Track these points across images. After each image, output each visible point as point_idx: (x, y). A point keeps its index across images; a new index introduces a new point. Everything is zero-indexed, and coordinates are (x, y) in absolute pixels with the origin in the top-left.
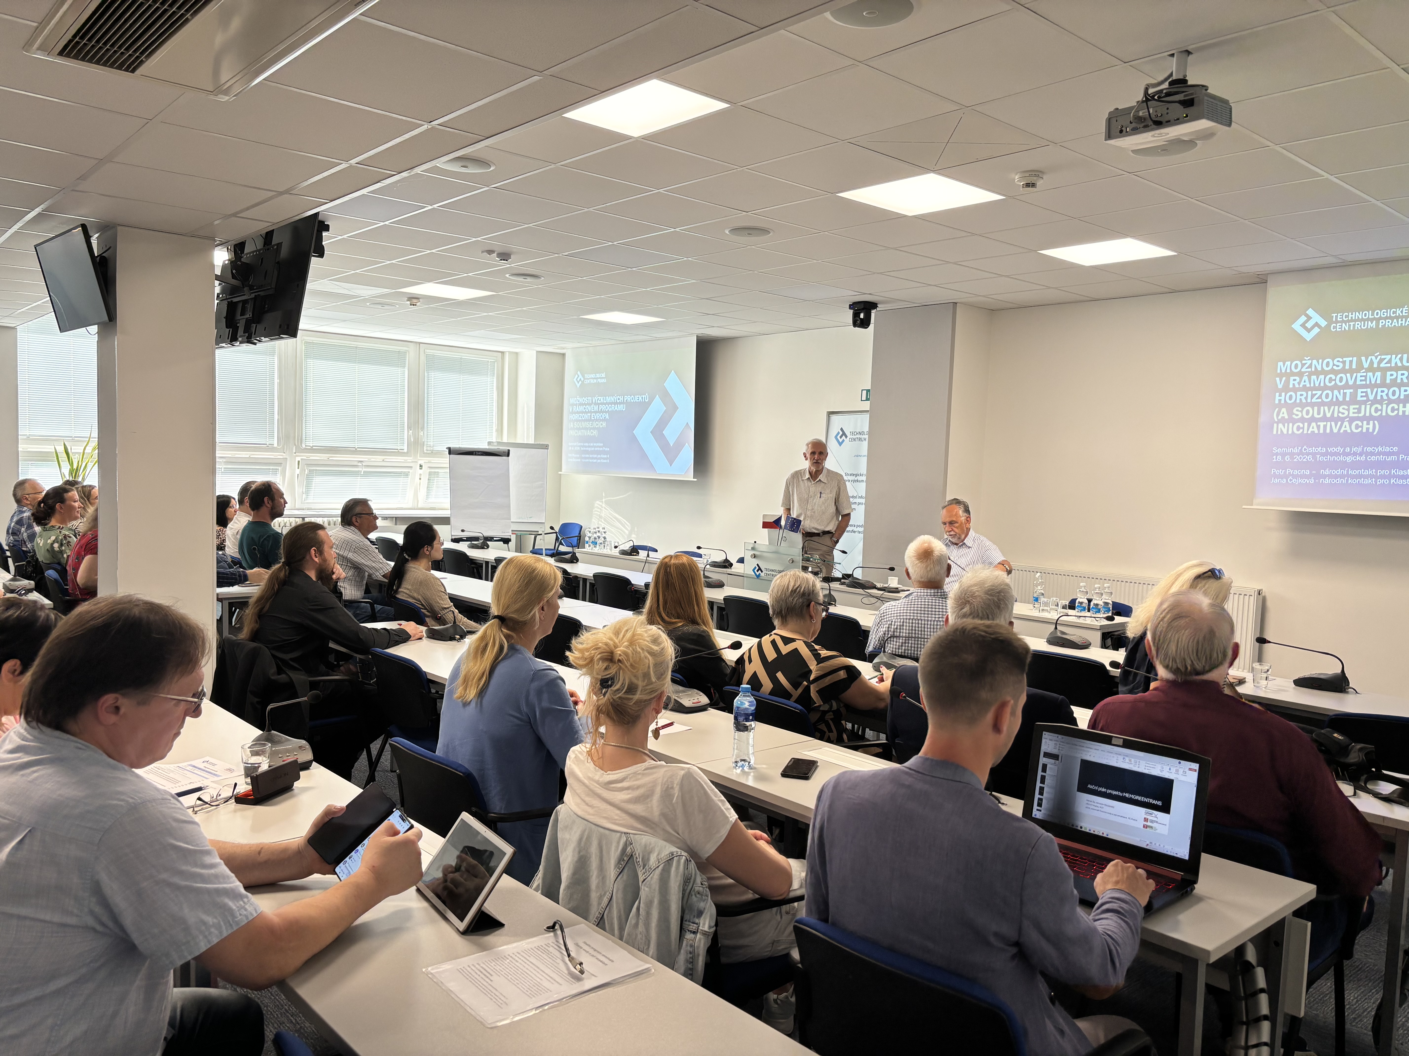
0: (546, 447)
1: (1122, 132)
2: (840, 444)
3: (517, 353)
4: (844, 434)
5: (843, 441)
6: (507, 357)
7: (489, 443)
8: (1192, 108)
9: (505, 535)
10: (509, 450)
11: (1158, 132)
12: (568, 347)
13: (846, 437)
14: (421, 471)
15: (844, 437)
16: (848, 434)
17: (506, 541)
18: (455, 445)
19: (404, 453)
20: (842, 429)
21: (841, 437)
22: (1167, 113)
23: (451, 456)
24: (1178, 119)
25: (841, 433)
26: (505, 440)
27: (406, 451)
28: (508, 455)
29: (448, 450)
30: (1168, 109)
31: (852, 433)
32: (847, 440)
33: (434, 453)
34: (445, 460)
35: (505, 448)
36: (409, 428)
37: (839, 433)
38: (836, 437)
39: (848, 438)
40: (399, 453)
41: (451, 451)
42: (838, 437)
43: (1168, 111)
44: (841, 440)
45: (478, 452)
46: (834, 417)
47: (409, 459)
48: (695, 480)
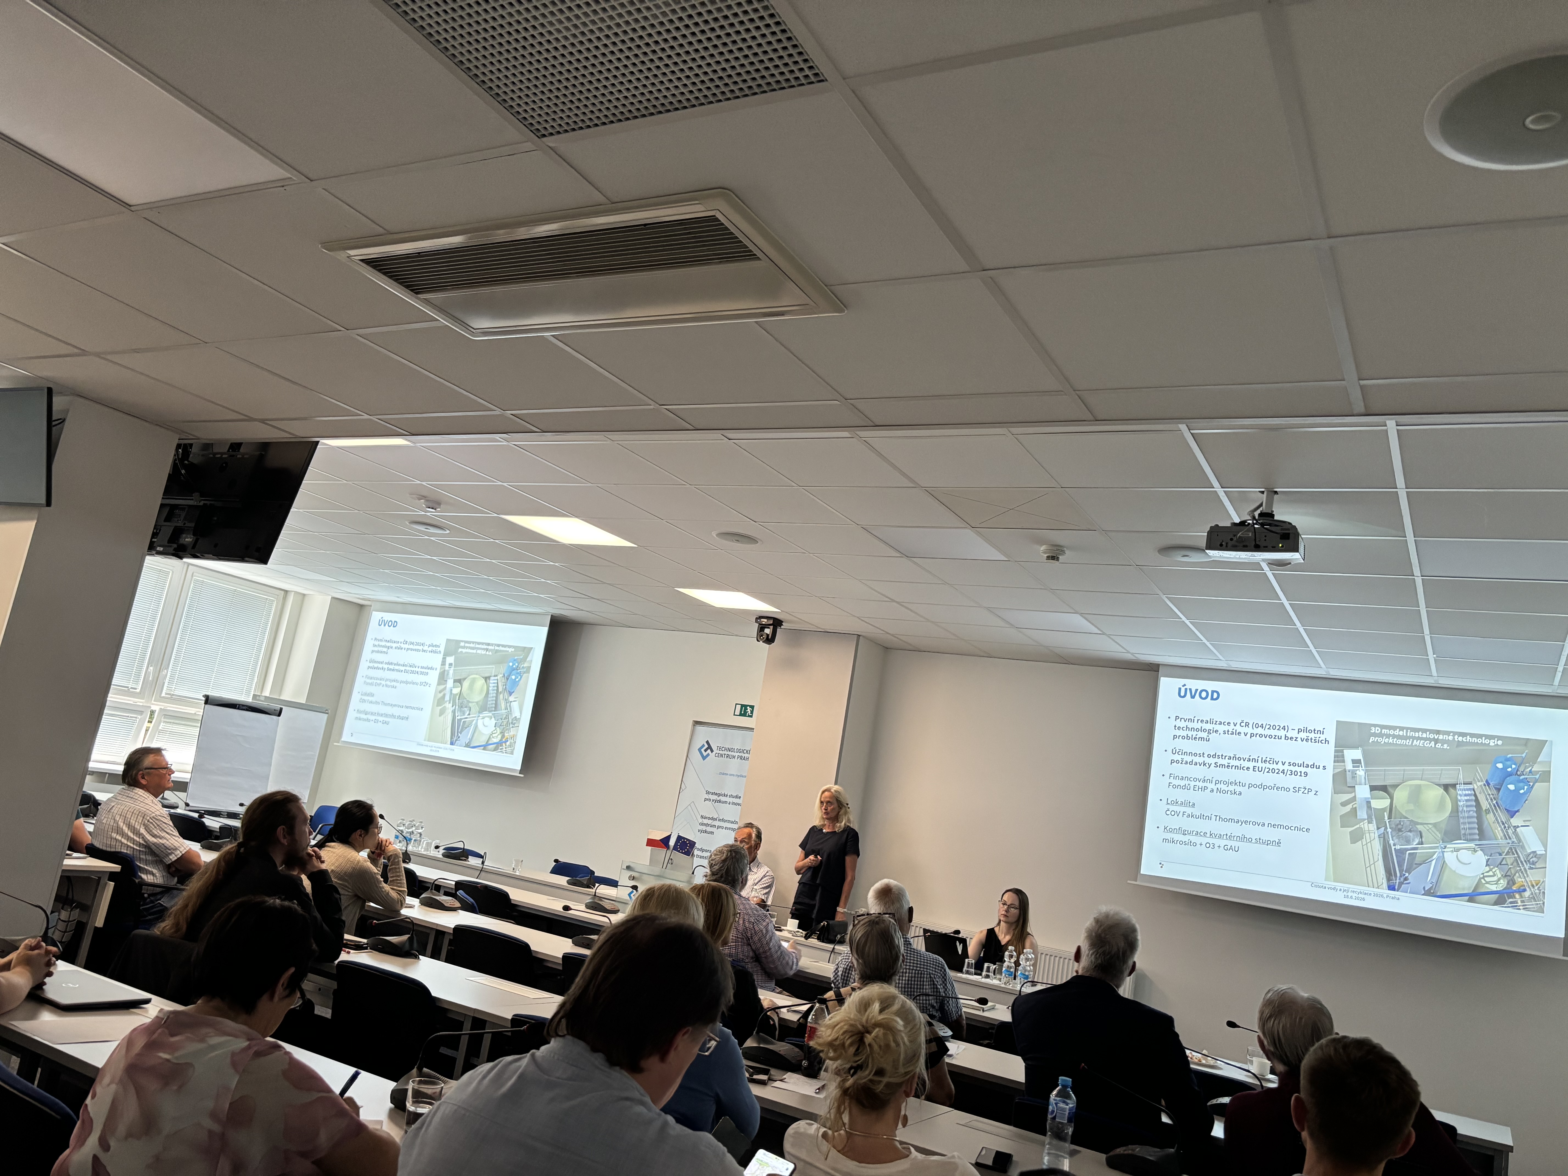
2: (704, 758)
4: (710, 747)
5: (708, 755)
13: (712, 751)
15: (709, 751)
20: (707, 742)
21: (706, 751)
25: (706, 746)
32: (712, 755)
38: (700, 750)
42: (703, 750)
44: (705, 754)
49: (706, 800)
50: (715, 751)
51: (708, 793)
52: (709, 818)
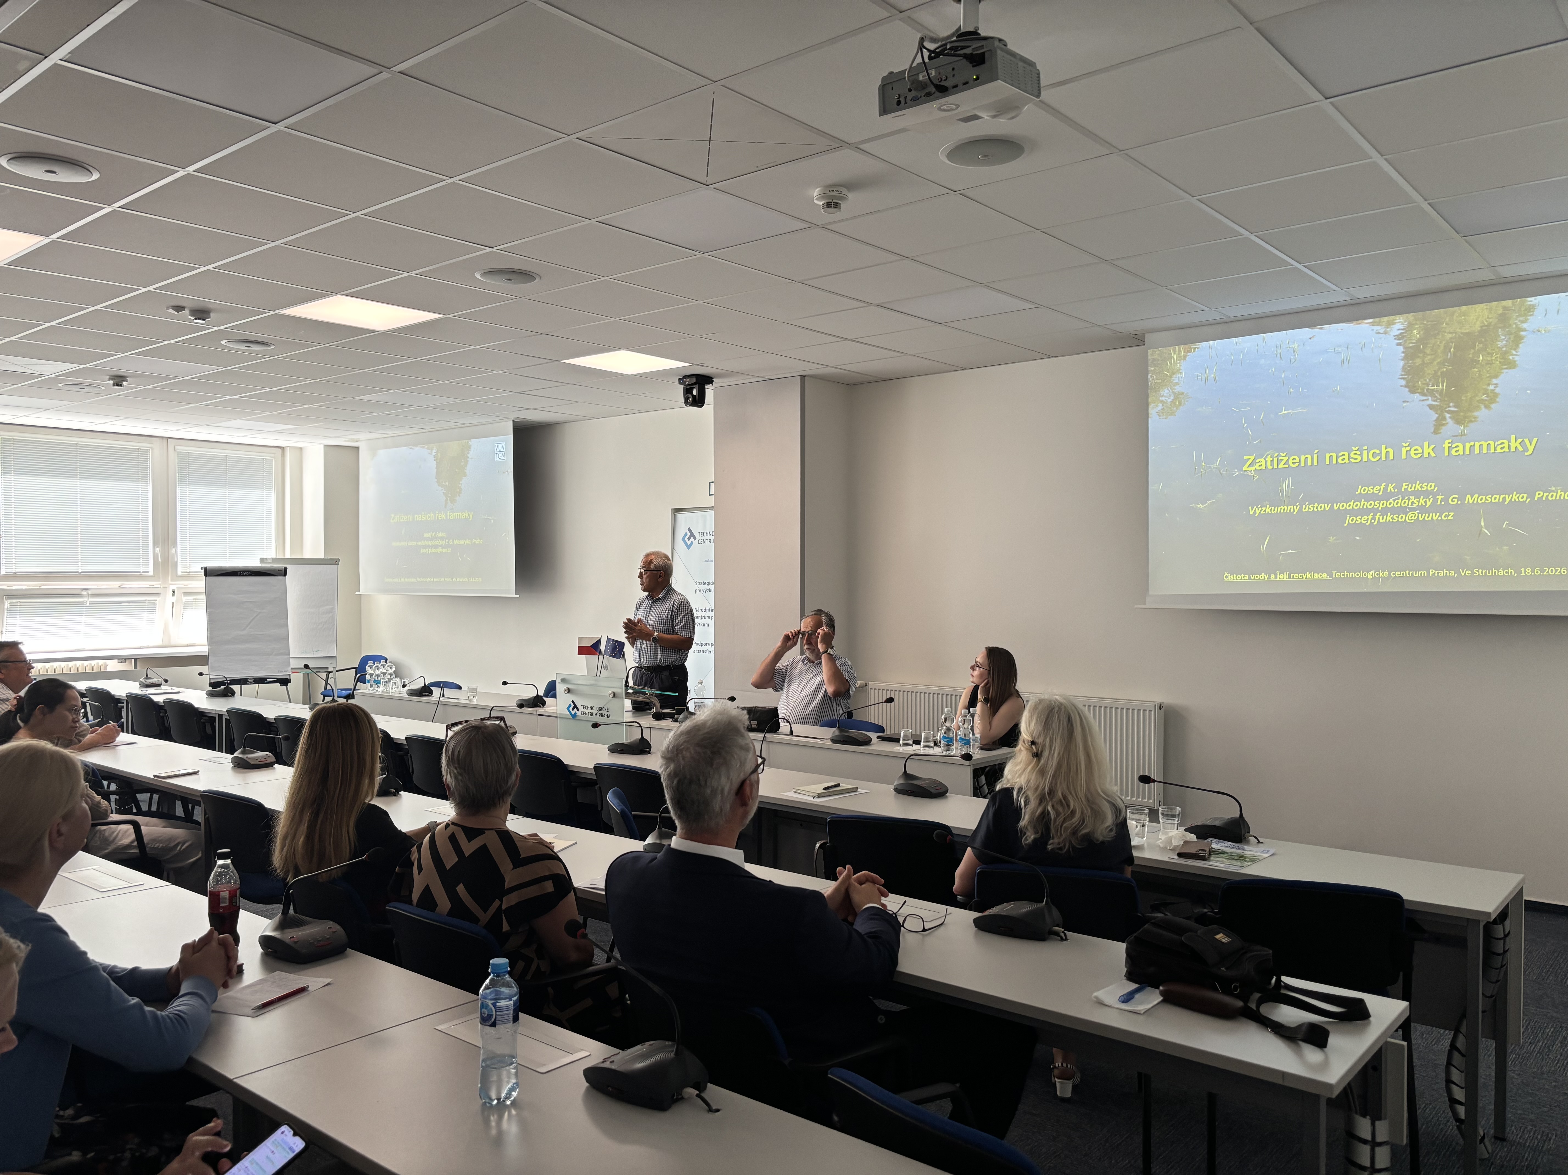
0: (336, 562)
1: (901, 104)
2: (689, 547)
3: (301, 449)
4: (692, 535)
6: (288, 453)
7: (262, 560)
8: (983, 66)
9: (282, 675)
10: (286, 569)
11: (943, 101)
12: (361, 438)
13: (695, 538)
14: (174, 599)
15: (692, 539)
16: (696, 535)
17: (285, 682)
18: (212, 564)
19: (150, 576)
20: (689, 530)
21: (689, 539)
22: (954, 75)
23: (207, 578)
24: (966, 83)
25: (689, 534)
26: (288, 555)
27: (151, 573)
28: (285, 574)
29: (203, 571)
30: (953, 69)
31: (702, 534)
33: (188, 576)
34: (200, 583)
35: (281, 566)
36: (155, 544)
37: (686, 534)
38: (683, 539)
39: (697, 540)
40: (140, 576)
41: (207, 572)
42: (686, 539)
43: (954, 72)
44: (689, 543)
45: (245, 571)
46: (680, 516)
47: (157, 584)
48: (518, 596)
49: (696, 591)
50: (698, 538)
51: (697, 583)
52: (702, 610)
